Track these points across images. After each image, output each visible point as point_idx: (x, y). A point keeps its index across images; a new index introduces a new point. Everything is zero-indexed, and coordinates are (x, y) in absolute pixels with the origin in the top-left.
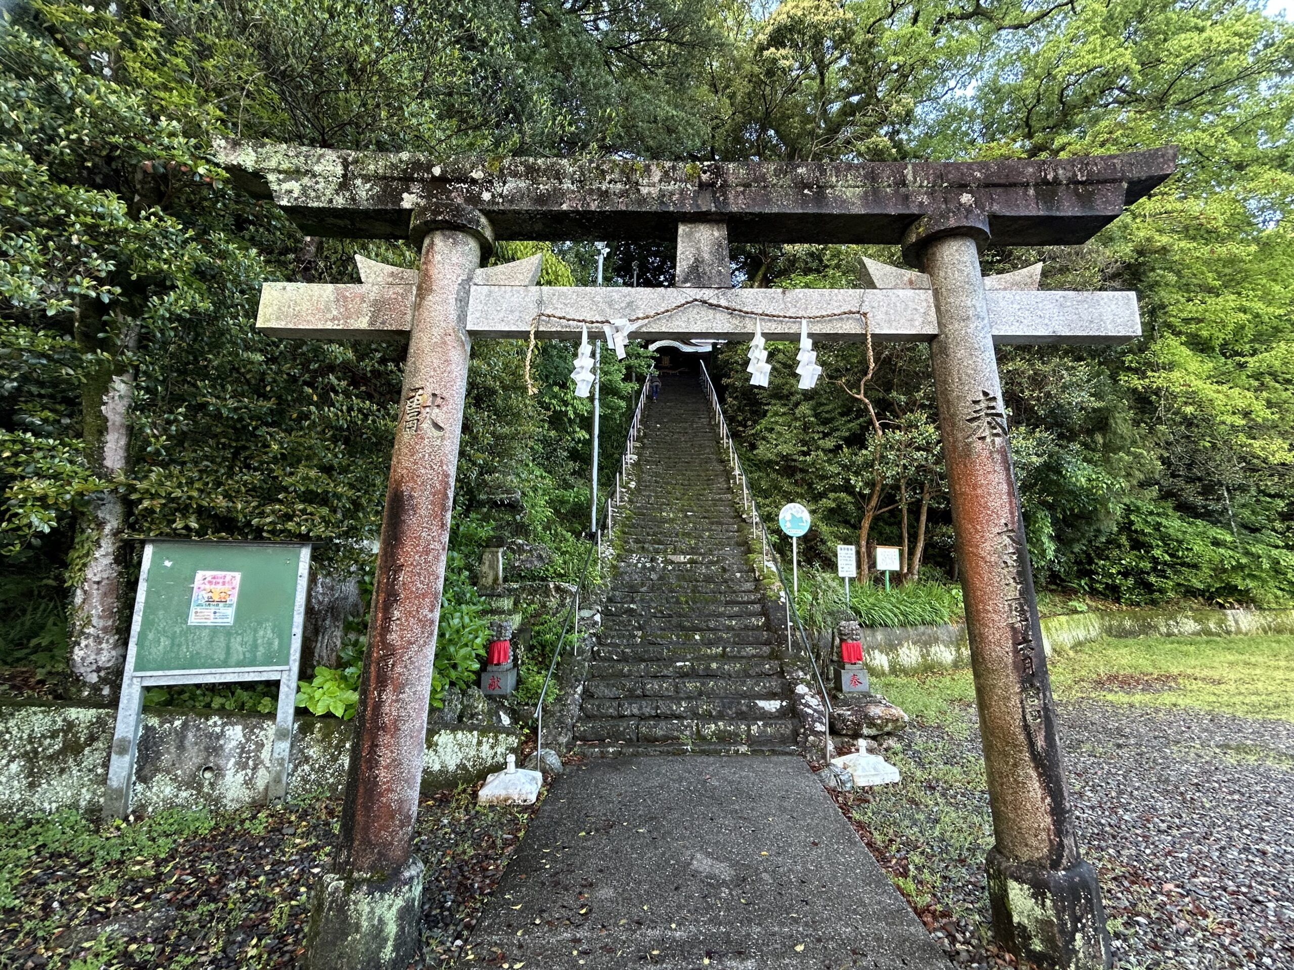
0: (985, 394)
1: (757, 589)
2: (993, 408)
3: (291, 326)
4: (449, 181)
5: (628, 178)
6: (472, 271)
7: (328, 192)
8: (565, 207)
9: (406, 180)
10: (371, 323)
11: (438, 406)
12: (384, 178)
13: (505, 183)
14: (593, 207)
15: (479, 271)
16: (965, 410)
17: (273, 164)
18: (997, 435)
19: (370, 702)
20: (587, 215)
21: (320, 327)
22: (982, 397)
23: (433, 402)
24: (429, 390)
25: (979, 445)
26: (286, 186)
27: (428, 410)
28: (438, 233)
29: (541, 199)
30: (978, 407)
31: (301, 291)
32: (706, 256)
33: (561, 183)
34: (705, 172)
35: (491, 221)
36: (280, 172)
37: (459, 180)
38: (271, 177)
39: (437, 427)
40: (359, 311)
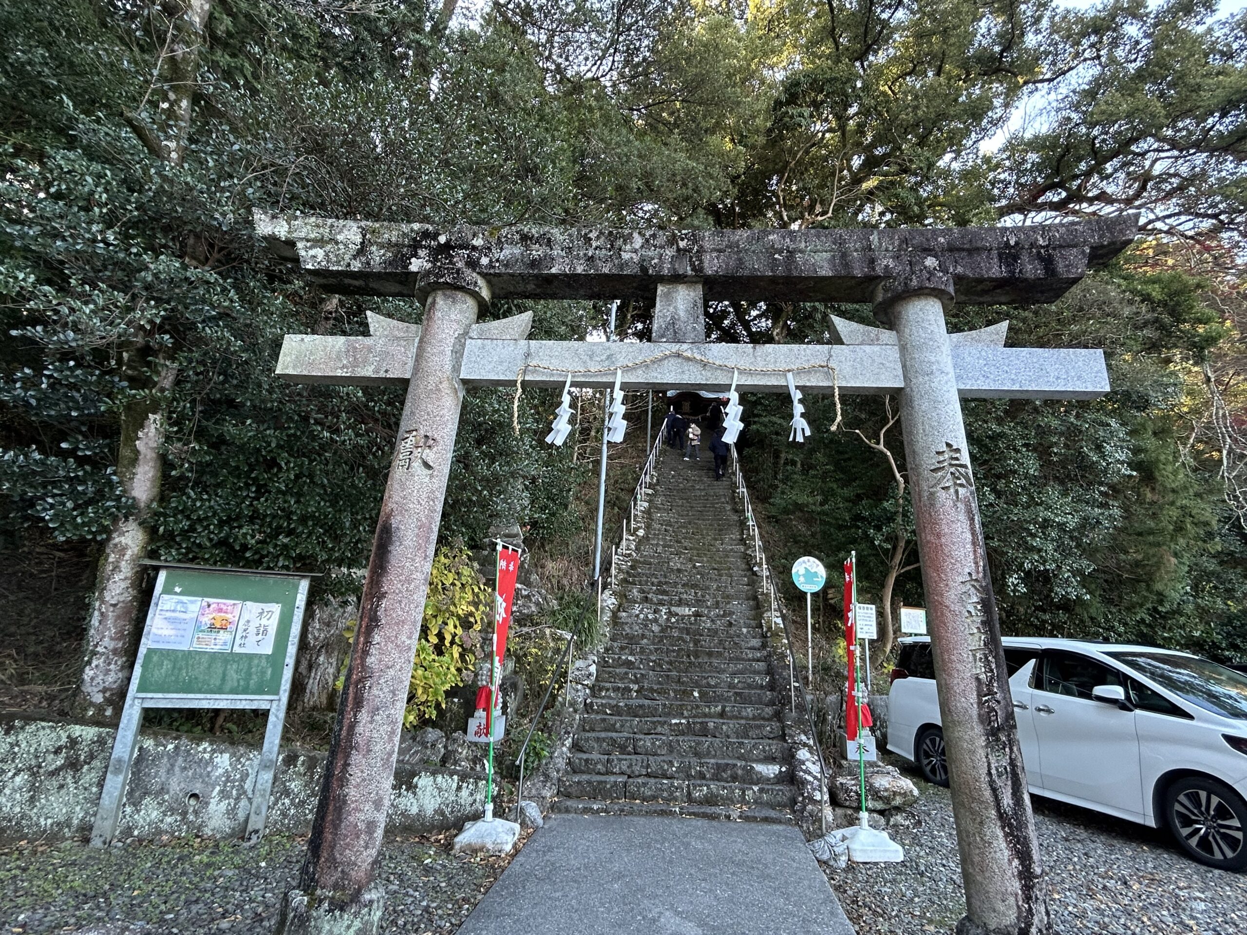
0: (949, 445)
1: (764, 646)
2: (957, 459)
3: (305, 373)
4: (453, 248)
5: (612, 245)
6: (469, 325)
7: (347, 257)
8: (554, 271)
9: (415, 246)
10: (376, 371)
11: (429, 447)
12: (396, 245)
13: (501, 249)
14: (580, 270)
15: (474, 326)
16: (929, 460)
17: (303, 235)
18: (961, 485)
19: (346, 722)
20: (575, 277)
21: (330, 374)
22: (945, 448)
23: (425, 443)
24: (422, 432)
25: (942, 495)
26: (312, 252)
27: (419, 450)
28: (440, 293)
29: (534, 263)
30: (941, 458)
31: (317, 342)
32: (682, 314)
34: (682, 240)
35: (489, 283)
36: (308, 241)
37: (461, 247)
38: (300, 245)
39: (427, 466)
40: (365, 361)
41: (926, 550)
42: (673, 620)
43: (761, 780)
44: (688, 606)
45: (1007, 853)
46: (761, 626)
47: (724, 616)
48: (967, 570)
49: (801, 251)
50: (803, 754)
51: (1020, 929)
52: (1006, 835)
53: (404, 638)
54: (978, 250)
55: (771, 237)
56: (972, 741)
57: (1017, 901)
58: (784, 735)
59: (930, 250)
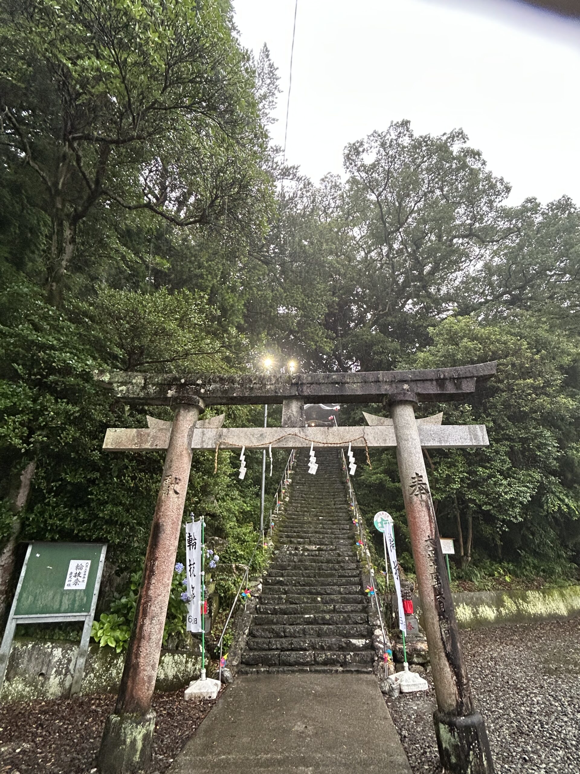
0: (417, 474)
1: (357, 568)
2: (421, 480)
3: (117, 447)
4: (188, 385)
6: (195, 422)
7: (138, 391)
9: (170, 385)
10: (152, 445)
11: (177, 483)
12: (161, 384)
13: (210, 385)
15: (198, 422)
16: (409, 481)
17: (116, 380)
19: (139, 625)
20: (244, 397)
21: (130, 447)
22: (415, 476)
24: (174, 476)
25: (415, 498)
26: (120, 388)
27: (173, 485)
28: (182, 407)
30: (414, 480)
31: (123, 432)
32: (295, 413)
33: (234, 384)
35: (204, 401)
36: (119, 383)
37: (191, 385)
38: (115, 385)
39: (176, 493)
40: (147, 441)
42: (306, 554)
43: (355, 648)
44: (315, 544)
46: (355, 555)
47: (335, 550)
49: (348, 383)
50: (378, 632)
53: (166, 580)
54: (426, 380)
58: (368, 621)
59: (405, 381)
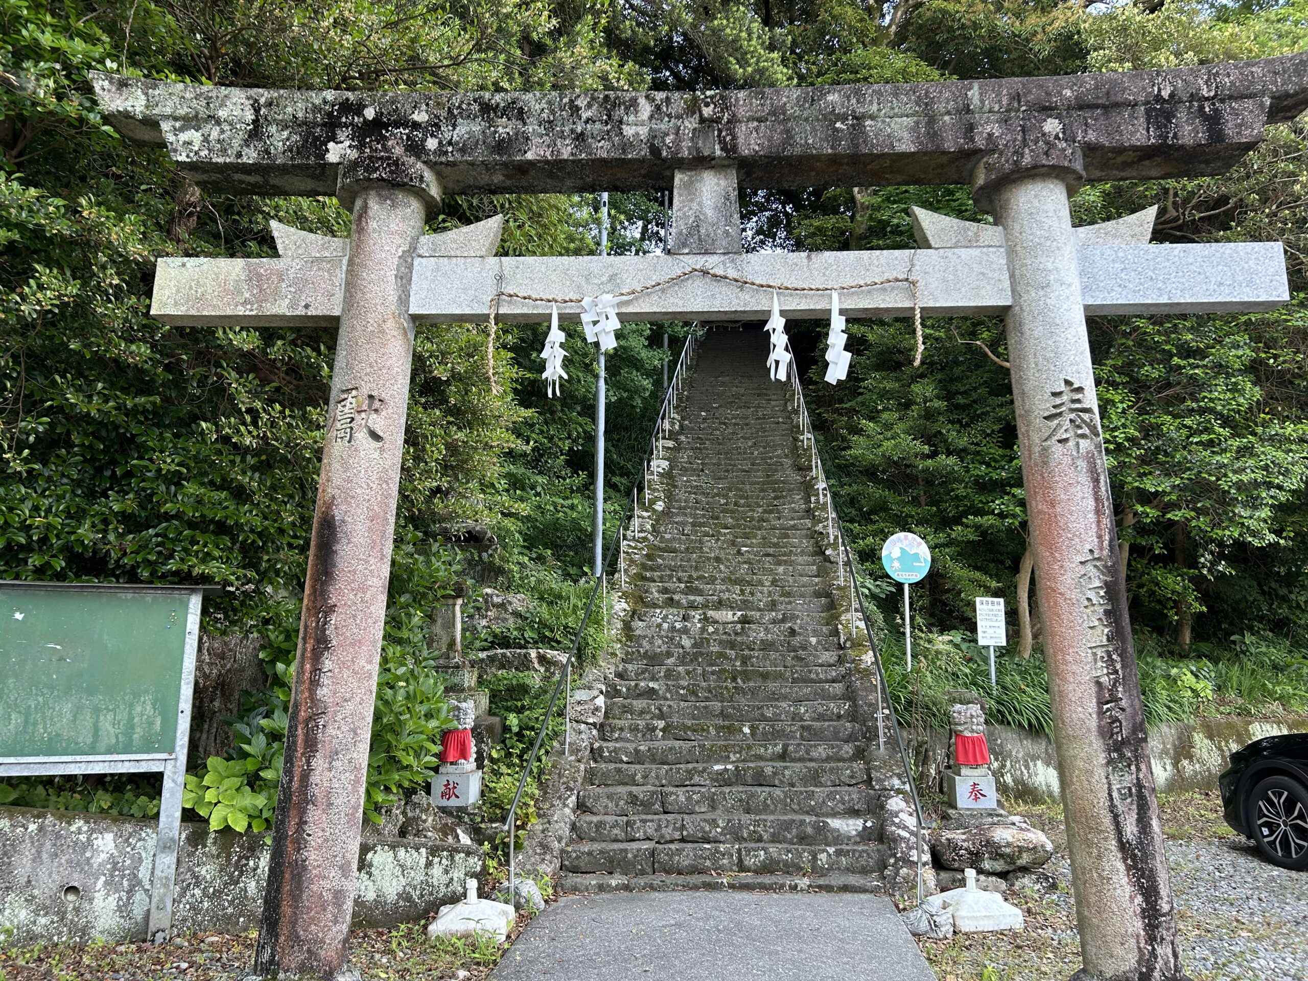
0: (1068, 383)
1: (841, 660)
2: (1078, 401)
3: (193, 312)
4: (386, 126)
5: (609, 116)
6: (415, 240)
7: (236, 143)
8: (530, 156)
9: (331, 126)
10: (293, 305)
11: (376, 411)
12: (305, 123)
13: (454, 126)
14: (566, 152)
15: (424, 239)
16: (1042, 405)
17: (168, 110)
18: (1083, 436)
19: (297, 772)
20: (559, 164)
22: (1062, 387)
23: (370, 406)
24: (365, 391)
25: (1057, 450)
26: (184, 137)
27: (363, 415)
28: (373, 193)
29: (501, 146)
30: (1058, 401)
31: (205, 267)
32: (710, 213)
33: (525, 124)
34: (707, 105)
35: (440, 176)
36: (176, 119)
37: (397, 125)
38: (165, 126)
39: (375, 436)
40: (276, 293)
41: (1037, 522)
42: (711, 629)
43: (838, 838)
44: (732, 608)
45: (1128, 889)
46: (836, 633)
47: (783, 620)
48: (1088, 547)
49: (872, 117)
50: (895, 803)
51: (1141, 973)
52: (1129, 868)
53: (363, 662)
54: (1116, 105)
55: (830, 98)
56: (1089, 760)
57: (1138, 942)
58: (870, 779)
59: (1051, 109)
